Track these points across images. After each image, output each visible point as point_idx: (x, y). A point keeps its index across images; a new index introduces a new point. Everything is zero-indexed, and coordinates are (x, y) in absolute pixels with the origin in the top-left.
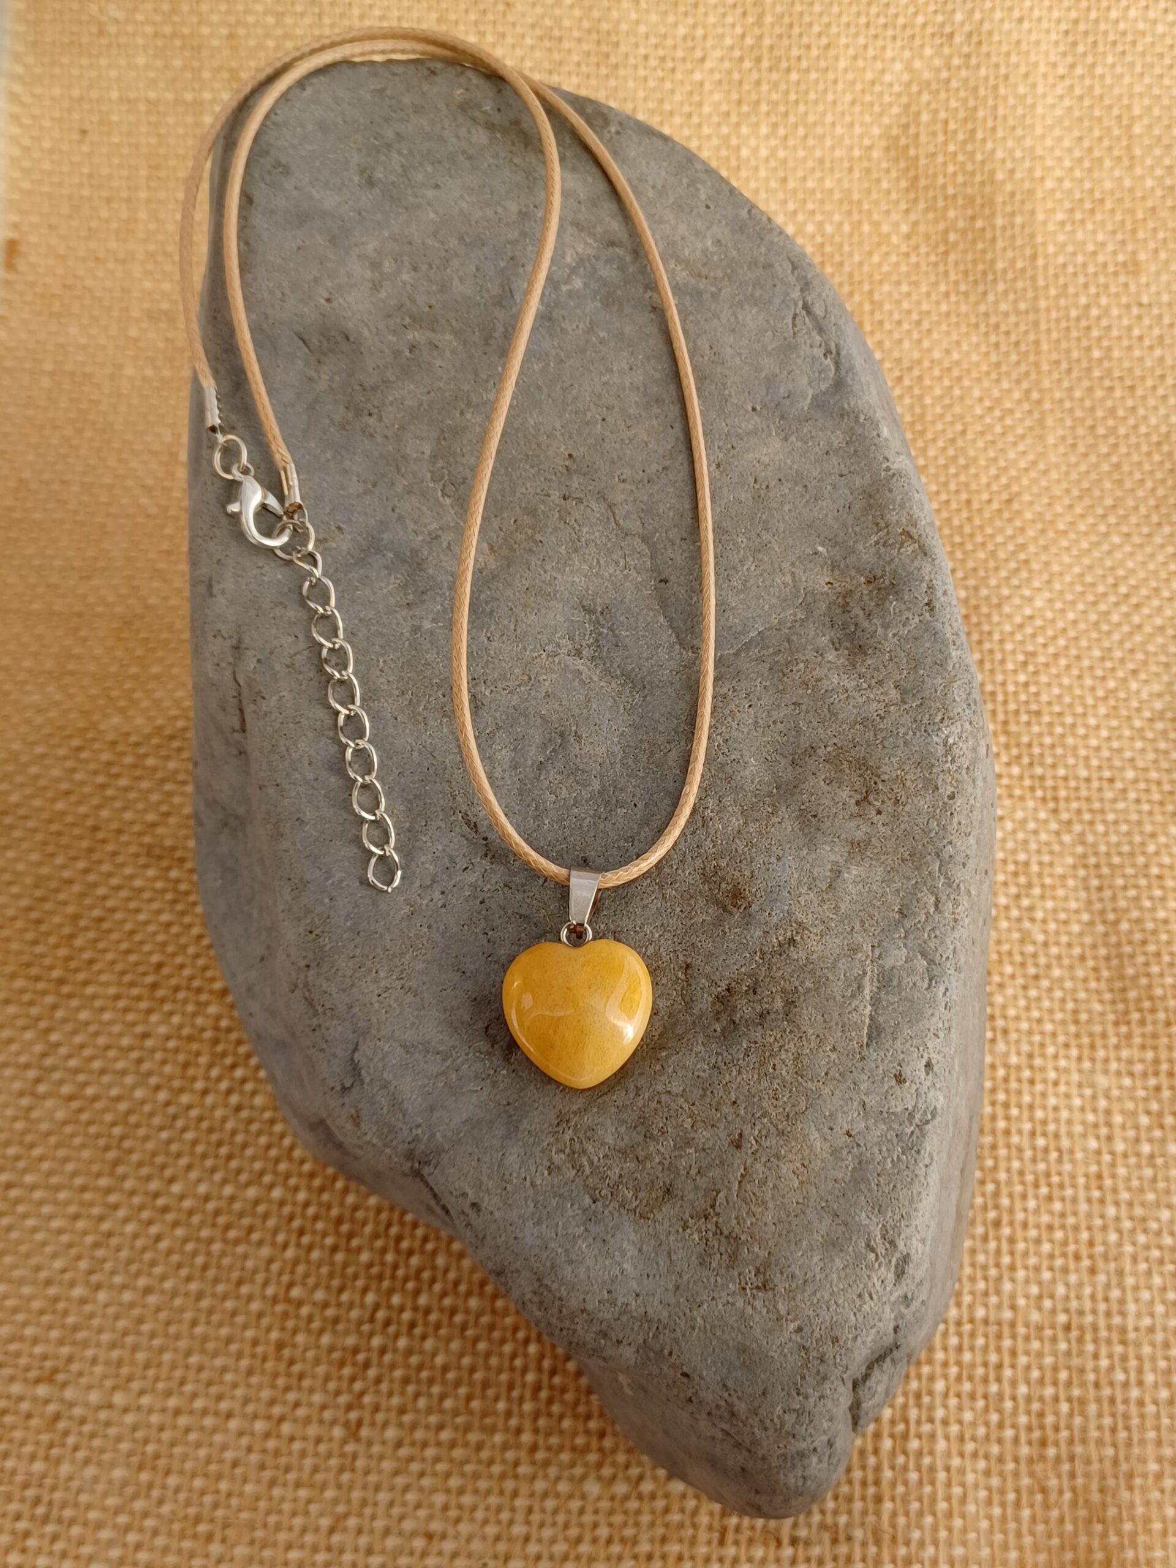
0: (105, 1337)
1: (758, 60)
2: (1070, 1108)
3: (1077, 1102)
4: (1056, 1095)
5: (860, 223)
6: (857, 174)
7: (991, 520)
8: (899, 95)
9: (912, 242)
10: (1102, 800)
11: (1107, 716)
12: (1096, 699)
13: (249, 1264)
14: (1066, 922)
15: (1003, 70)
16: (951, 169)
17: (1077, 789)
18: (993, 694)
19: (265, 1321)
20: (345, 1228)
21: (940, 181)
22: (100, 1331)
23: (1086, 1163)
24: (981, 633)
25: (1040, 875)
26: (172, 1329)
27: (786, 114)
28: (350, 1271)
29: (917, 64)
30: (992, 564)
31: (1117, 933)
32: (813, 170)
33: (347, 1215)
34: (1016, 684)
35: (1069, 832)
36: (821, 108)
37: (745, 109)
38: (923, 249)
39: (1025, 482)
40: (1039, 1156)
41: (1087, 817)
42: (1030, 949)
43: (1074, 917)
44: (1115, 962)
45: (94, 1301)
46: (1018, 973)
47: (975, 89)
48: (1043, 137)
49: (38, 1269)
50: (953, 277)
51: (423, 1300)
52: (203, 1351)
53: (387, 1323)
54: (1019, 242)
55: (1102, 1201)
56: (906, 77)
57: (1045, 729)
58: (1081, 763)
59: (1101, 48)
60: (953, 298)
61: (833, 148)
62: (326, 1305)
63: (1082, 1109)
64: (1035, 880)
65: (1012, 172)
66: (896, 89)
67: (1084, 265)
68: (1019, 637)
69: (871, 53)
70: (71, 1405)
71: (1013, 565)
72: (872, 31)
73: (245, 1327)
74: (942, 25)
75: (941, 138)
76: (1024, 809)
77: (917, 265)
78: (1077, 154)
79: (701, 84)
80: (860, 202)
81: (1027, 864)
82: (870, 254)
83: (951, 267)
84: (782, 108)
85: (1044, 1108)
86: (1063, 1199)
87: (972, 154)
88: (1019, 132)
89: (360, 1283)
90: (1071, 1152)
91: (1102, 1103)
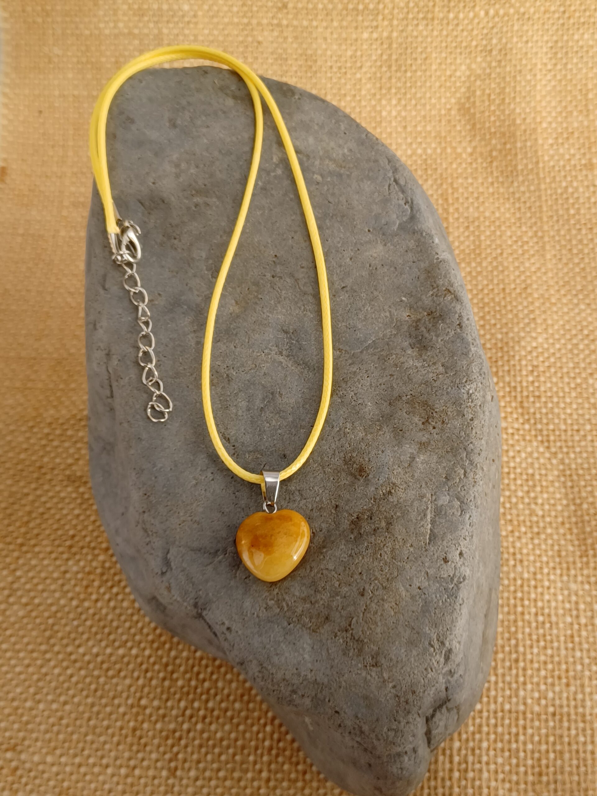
0: (43, 727)
1: (390, 67)
2: (556, 601)
3: (560, 598)
4: (549, 594)
5: (445, 148)
6: (443, 123)
7: (516, 299)
8: (464, 82)
9: (474, 157)
10: (573, 441)
11: (576, 397)
12: (571, 388)
13: (119, 688)
14: (554, 505)
15: (518, 68)
16: (493, 119)
17: (560, 436)
18: (515, 387)
19: (127, 717)
20: (170, 668)
21: (487, 125)
22: (40, 724)
23: (565, 630)
24: (509, 356)
25: (540, 481)
26: (78, 723)
27: (405, 94)
28: (172, 690)
29: (474, 66)
30: (515, 320)
31: (581, 510)
32: (420, 122)
33: (171, 661)
34: (527, 381)
35: (556, 458)
36: (423, 90)
37: (384, 91)
38: (480, 160)
39: (534, 278)
40: (540, 626)
41: (565, 450)
42: (535, 519)
43: (558, 502)
44: (580, 525)
45: (38, 709)
46: (529, 531)
47: (504, 78)
48: (540, 101)
49: (8, 693)
50: (495, 174)
51: (210, 705)
52: (94, 733)
53: (191, 717)
54: (529, 155)
55: (573, 649)
56: (468, 73)
57: (542, 405)
58: (562, 422)
59: (570, 55)
60: (496, 185)
61: (430, 110)
62: (159, 708)
63: (563, 602)
64: (537, 483)
65: (525, 119)
66: (463, 79)
67: (564, 166)
68: (529, 358)
69: (449, 61)
70: (24, 762)
71: (527, 321)
72: (449, 50)
73: (116, 720)
74: (486, 46)
75: (487, 103)
76: (532, 446)
77: (476, 169)
78: (559, 109)
79: (360, 80)
80: (445, 137)
81: (533, 475)
82: (451, 163)
83: (494, 169)
84: (403, 91)
85: (542, 601)
86: (552, 648)
87: (503, 111)
88: (528, 99)
89: (177, 696)
90: (557, 624)
91: (574, 598)
